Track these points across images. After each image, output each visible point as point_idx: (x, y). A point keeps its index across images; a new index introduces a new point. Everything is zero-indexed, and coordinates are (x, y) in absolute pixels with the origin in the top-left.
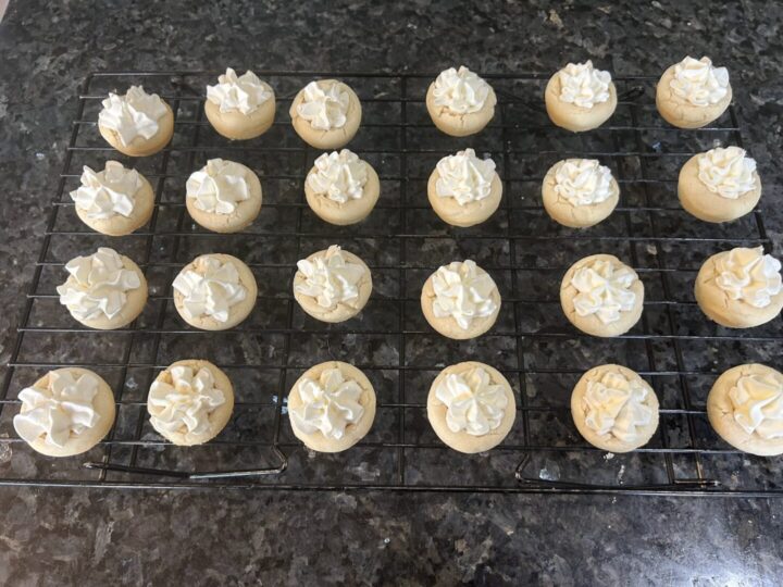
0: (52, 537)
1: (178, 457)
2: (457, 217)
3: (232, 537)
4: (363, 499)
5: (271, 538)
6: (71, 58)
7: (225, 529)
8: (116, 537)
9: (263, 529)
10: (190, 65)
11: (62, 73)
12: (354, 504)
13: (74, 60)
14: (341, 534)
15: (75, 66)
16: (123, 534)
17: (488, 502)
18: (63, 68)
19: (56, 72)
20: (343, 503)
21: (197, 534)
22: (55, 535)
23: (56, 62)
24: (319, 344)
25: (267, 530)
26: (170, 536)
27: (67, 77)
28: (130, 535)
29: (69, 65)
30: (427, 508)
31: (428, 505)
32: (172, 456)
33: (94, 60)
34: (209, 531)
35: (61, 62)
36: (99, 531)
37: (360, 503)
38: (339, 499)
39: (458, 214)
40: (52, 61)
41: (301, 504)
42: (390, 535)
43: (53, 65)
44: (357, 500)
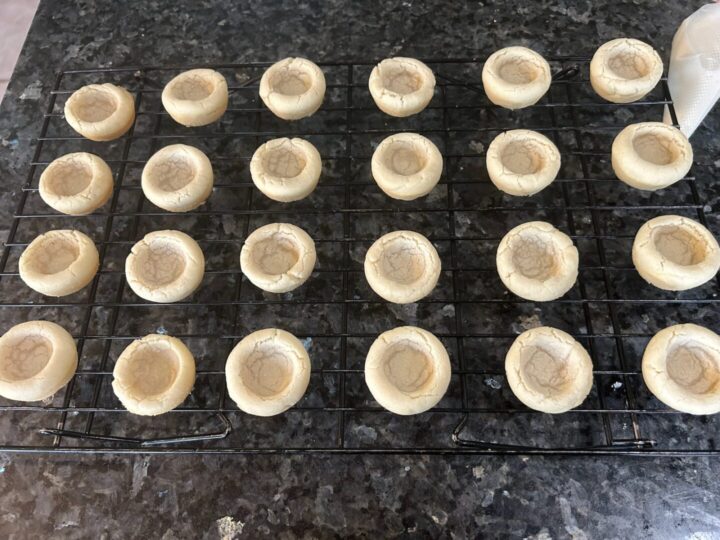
0: (93, 472)
1: (207, 396)
2: (400, 191)
3: (260, 468)
4: (383, 431)
5: (297, 468)
6: (98, 46)
7: (253, 462)
8: (152, 470)
9: (289, 461)
10: (205, 47)
11: (90, 59)
12: (374, 435)
13: (100, 48)
14: (364, 464)
15: (102, 52)
16: (158, 468)
17: (502, 431)
18: (90, 55)
19: (85, 58)
20: (364, 434)
21: (227, 467)
22: (95, 471)
23: (84, 50)
24: (334, 291)
25: (293, 461)
26: (201, 469)
27: (94, 62)
28: (165, 468)
29: (96, 52)
30: (443, 437)
31: (445, 435)
32: (201, 396)
33: (118, 47)
34: (239, 463)
35: (89, 49)
36: (136, 466)
37: (379, 435)
38: (360, 431)
39: (399, 188)
40: (81, 49)
41: (324, 436)
42: (410, 464)
43: (82, 52)
44: (377, 431)
